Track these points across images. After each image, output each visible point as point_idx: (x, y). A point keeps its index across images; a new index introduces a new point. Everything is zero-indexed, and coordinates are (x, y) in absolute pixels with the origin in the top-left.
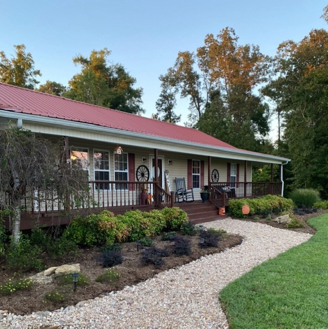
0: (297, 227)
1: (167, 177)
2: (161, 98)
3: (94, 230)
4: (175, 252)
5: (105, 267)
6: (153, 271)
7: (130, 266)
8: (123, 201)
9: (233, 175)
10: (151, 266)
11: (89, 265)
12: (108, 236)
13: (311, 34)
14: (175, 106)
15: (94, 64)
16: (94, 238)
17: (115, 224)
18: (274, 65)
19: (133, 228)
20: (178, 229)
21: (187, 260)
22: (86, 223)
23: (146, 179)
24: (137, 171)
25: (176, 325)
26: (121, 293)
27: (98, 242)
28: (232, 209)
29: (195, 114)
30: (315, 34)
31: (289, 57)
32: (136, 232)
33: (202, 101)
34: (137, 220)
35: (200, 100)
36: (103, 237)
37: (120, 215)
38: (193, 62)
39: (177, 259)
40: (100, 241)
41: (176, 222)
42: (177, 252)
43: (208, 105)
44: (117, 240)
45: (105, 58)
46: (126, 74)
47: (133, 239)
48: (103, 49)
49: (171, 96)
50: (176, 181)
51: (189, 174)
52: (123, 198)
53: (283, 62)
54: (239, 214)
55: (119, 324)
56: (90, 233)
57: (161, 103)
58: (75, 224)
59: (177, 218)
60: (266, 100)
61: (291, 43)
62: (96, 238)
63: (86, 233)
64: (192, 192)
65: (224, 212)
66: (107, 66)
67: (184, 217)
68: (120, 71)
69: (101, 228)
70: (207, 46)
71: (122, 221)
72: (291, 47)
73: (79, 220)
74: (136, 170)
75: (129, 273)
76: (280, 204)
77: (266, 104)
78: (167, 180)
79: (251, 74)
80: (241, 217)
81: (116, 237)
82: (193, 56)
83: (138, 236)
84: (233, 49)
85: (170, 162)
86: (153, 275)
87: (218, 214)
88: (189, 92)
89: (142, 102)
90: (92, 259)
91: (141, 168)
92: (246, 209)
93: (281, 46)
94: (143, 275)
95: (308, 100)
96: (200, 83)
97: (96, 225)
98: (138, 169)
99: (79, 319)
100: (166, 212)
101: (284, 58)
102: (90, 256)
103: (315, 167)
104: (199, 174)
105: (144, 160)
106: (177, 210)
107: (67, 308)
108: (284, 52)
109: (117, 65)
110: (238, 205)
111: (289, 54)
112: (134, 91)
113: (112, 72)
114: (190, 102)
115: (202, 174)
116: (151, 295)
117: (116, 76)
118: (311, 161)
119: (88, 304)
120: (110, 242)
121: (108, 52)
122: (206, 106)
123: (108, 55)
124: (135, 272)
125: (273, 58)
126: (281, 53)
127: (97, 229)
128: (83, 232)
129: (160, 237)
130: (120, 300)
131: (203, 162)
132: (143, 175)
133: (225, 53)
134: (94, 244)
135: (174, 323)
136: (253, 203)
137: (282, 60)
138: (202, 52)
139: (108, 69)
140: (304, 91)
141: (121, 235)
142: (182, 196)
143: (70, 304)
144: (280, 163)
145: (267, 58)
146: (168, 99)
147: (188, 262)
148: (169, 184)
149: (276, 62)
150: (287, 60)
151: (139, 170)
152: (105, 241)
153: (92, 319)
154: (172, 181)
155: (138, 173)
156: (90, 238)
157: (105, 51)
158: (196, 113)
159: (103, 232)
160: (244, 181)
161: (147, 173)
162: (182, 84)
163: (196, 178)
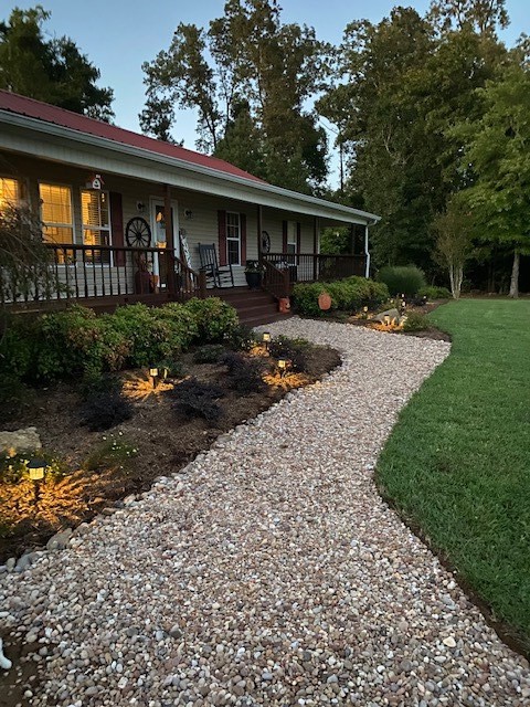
0: (419, 330)
1: (184, 241)
2: (147, 108)
3: (57, 346)
4: (234, 388)
5: (94, 429)
6: (205, 433)
7: (151, 424)
8: (107, 286)
9: (291, 242)
10: (198, 422)
11: (56, 426)
12: (88, 358)
13: (392, 13)
14: (173, 124)
15: (19, 34)
16: (57, 363)
17: (101, 333)
18: (339, 60)
19: (136, 340)
20: (219, 340)
21: (263, 403)
22: (37, 332)
23: (146, 244)
24: (128, 229)
25: (331, 591)
26: (151, 497)
27: (65, 371)
28: (301, 300)
29: (208, 141)
30: (400, 15)
31: (362, 48)
32: (144, 349)
33: (219, 118)
34: (144, 323)
35: (215, 116)
36: (77, 360)
37: (106, 315)
38: (202, 45)
39: (242, 401)
40: (69, 370)
41: (217, 326)
42: (239, 386)
43: (229, 126)
44: (106, 368)
45: (38, 24)
46: (80, 59)
47: (138, 362)
48: (34, 8)
49: (166, 105)
50: (200, 250)
51: (222, 237)
52: (107, 280)
53: (353, 55)
54: (311, 310)
55: (181, 602)
56: (48, 353)
57: (147, 116)
58: (11, 336)
59: (218, 319)
60: (323, 122)
61: (367, 23)
62: (62, 365)
63: (38, 354)
64: (231, 271)
65: (288, 306)
66: (45, 41)
67: (230, 317)
68: (70, 50)
69: (71, 341)
70: (228, 18)
71: (113, 327)
72: (366, 31)
73: (20, 325)
74: (125, 227)
75: (153, 442)
76: (372, 291)
77: (321, 129)
78: (185, 248)
79: (299, 76)
80: (316, 314)
81: (104, 360)
82: (202, 33)
83: (148, 356)
84: (272, 27)
85: (187, 213)
86: (209, 443)
87: (278, 310)
88: (196, 100)
89: (112, 114)
90: (59, 410)
91: (135, 222)
92: (325, 301)
93: (350, 29)
94: (185, 444)
95: (395, 123)
96: (215, 84)
97: (61, 338)
98: (128, 225)
99: (65, 598)
100: (196, 309)
101: (355, 50)
102: (53, 403)
103: (406, 233)
104: (239, 239)
105: (140, 206)
106: (216, 303)
107: (24, 558)
108: (355, 38)
109: (64, 39)
110: (311, 296)
111: (363, 43)
112: (98, 91)
113: (54, 52)
114: (199, 118)
115: (244, 240)
116: (226, 499)
117: (62, 59)
118: (400, 223)
119: (80, 541)
120: (94, 372)
121: (45, 14)
122: (226, 127)
123: (45, 19)
124: (167, 437)
125: (338, 48)
126: (350, 40)
127: (63, 344)
128: (32, 352)
129: (189, 357)
130: (159, 521)
131: (243, 218)
132: (139, 236)
133: (258, 33)
134: (58, 376)
135: (324, 586)
136: (333, 291)
137: (351, 52)
138: (217, 28)
139: (46, 47)
140: (388, 107)
141: (113, 355)
142: (212, 279)
143: (30, 545)
144: (364, 223)
145: (328, 49)
146: (160, 112)
147: (267, 408)
148: (187, 255)
149: (342, 56)
150: (360, 52)
151: (131, 227)
152: (82, 369)
153: (103, 591)
154: (192, 250)
155: (130, 233)
156: (49, 363)
157: (39, 11)
158: (208, 138)
159: (76, 352)
160: (312, 252)
161: (146, 232)
162: (183, 83)
163: (233, 245)
